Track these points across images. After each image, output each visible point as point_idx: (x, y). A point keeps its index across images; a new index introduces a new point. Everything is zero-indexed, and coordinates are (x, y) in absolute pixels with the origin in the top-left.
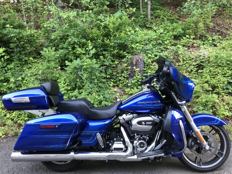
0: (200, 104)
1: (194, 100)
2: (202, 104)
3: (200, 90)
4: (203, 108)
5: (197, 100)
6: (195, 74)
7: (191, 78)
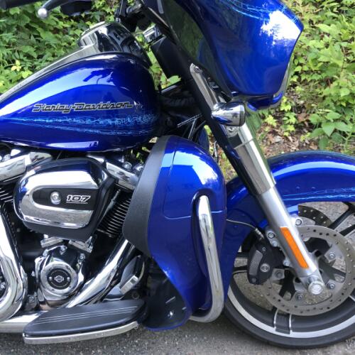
0: (332, 104)
1: (318, 90)
2: (338, 104)
3: (339, 59)
4: (337, 116)
5: (326, 91)
6: (332, 8)
7: (319, 22)
